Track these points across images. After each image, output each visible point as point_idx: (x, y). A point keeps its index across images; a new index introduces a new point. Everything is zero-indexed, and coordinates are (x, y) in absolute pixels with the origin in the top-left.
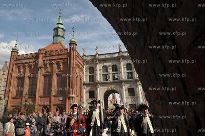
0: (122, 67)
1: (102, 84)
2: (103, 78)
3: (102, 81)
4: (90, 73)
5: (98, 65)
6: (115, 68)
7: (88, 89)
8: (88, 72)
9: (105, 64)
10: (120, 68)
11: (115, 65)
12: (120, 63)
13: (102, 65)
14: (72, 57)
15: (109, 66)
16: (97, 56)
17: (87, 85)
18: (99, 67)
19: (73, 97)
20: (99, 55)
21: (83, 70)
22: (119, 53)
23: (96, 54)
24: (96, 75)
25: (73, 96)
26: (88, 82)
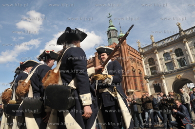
0: (189, 49)
1: (167, 75)
2: (167, 67)
3: (166, 70)
4: (150, 65)
5: (157, 55)
6: (179, 52)
7: (152, 82)
8: (148, 65)
9: (166, 51)
10: (186, 50)
11: (179, 49)
12: (184, 44)
13: (162, 53)
14: (123, 51)
15: (171, 52)
16: (155, 45)
17: (150, 78)
18: (159, 56)
19: (132, 93)
20: (156, 43)
21: (141, 64)
22: (179, 33)
23: (153, 43)
24: (158, 65)
25: (132, 91)
26: (151, 75)
